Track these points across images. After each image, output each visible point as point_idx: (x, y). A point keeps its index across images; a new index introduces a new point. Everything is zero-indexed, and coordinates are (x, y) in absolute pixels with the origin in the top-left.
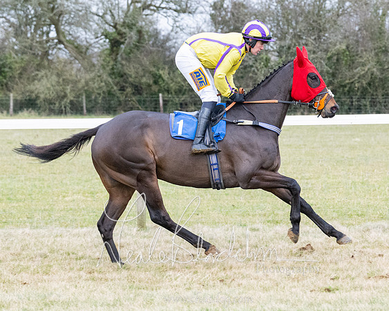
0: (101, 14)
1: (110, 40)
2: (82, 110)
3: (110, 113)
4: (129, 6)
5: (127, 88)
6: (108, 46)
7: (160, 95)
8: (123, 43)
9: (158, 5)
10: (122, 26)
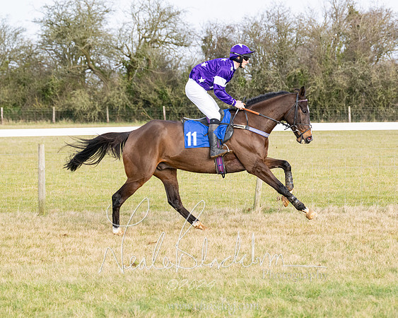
0: (119, 47)
1: (127, 67)
2: (106, 119)
4: (140, 41)
5: (139, 102)
7: (164, 107)
10: (135, 56)
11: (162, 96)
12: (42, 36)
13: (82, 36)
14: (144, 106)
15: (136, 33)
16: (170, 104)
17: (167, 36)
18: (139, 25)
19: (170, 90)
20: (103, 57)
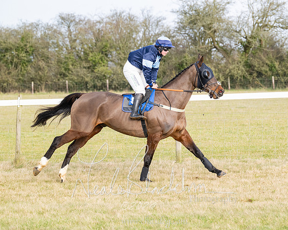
0: (238, 31)
1: (244, 46)
2: (228, 87)
3: (244, 88)
4: (254, 26)
5: (253, 73)
6: (243, 50)
7: (273, 77)
8: (251, 47)
9: (272, 25)
10: (250, 38)
11: (271, 68)
12: (178, 23)
13: (209, 22)
14: (258, 77)
15: (251, 19)
16: (278, 75)
17: (275, 21)
18: (253, 13)
19: (278, 64)
20: (225, 39)
